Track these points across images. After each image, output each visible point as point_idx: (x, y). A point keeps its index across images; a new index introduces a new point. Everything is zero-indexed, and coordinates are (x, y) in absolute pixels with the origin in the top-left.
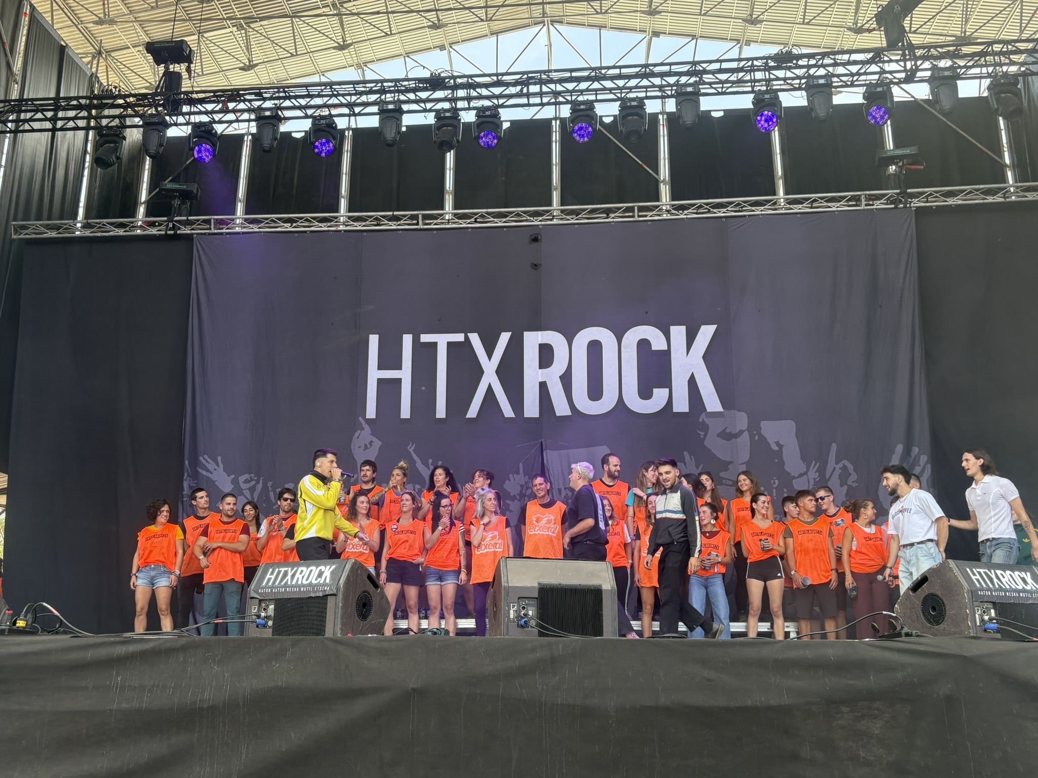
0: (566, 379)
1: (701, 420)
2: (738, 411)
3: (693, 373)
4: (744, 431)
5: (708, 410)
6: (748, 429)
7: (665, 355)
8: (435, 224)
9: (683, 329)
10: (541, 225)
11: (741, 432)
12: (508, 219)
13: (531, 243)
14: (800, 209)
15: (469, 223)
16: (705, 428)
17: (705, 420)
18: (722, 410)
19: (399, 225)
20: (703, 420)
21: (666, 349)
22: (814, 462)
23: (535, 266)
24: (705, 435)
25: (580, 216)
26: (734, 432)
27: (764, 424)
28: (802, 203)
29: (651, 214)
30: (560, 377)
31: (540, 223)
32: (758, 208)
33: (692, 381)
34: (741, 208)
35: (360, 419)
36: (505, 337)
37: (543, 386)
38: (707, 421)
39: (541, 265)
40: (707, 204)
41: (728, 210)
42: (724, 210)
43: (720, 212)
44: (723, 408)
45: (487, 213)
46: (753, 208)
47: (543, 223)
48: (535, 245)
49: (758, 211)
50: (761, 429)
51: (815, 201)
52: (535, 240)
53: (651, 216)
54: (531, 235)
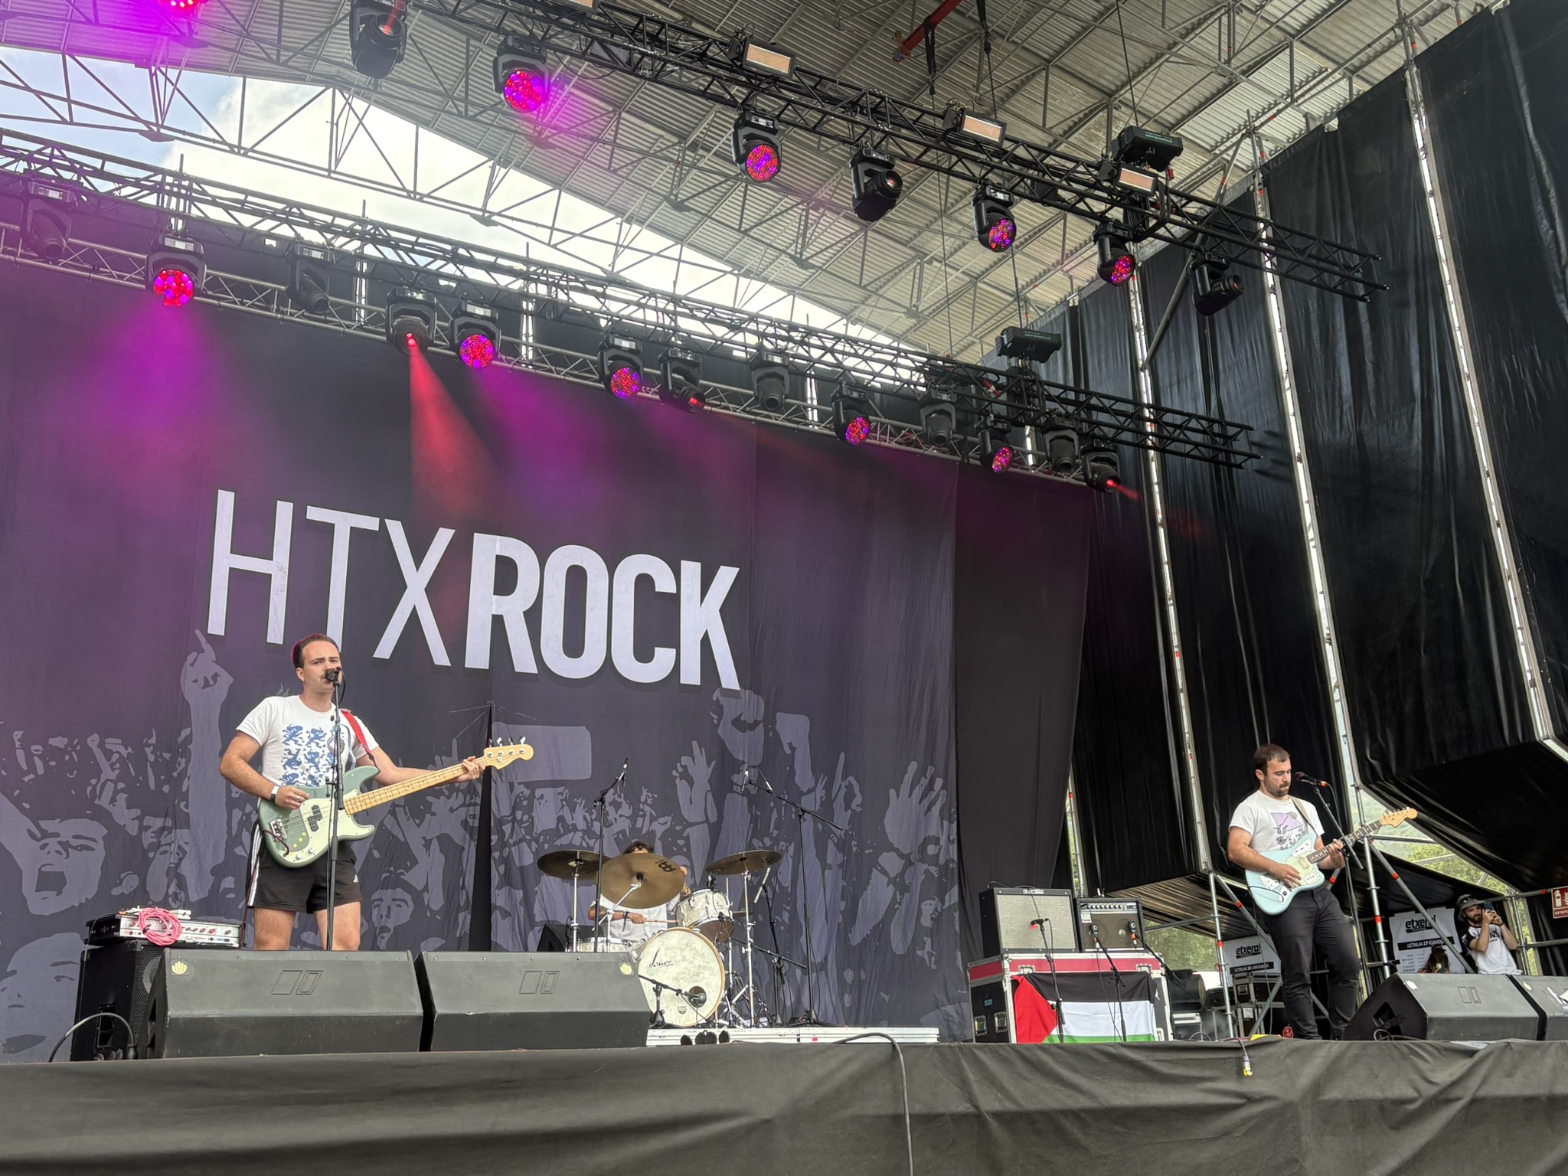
0: (533, 617)
1: (714, 699)
2: (756, 693)
3: (707, 631)
6: (763, 721)
7: (673, 601)
9: (698, 567)
11: (756, 723)
16: (719, 710)
17: (721, 699)
18: (740, 688)
20: (717, 698)
21: (675, 592)
24: (719, 720)
26: (749, 721)
27: (779, 716)
30: (525, 613)
33: (706, 644)
35: (198, 632)
36: (444, 537)
37: (498, 622)
38: (723, 701)
44: (740, 686)
50: (776, 722)
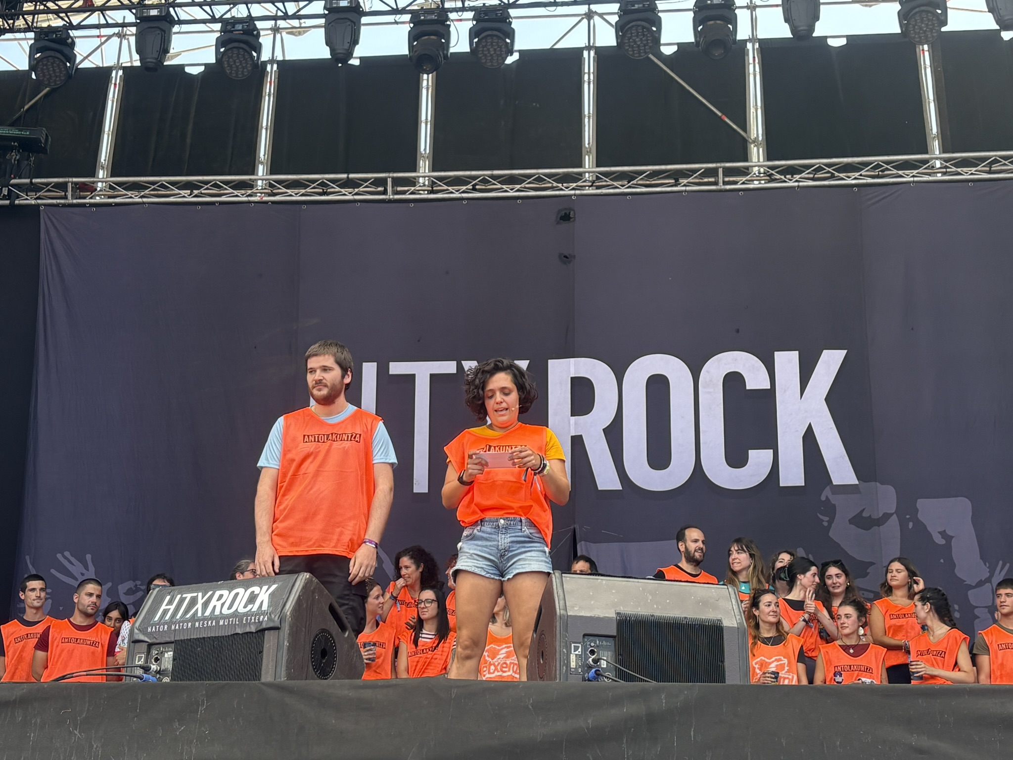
0: (614, 433)
1: (823, 498)
2: (882, 484)
3: (810, 425)
4: (892, 514)
5: (835, 482)
6: (896, 512)
7: (768, 397)
8: (412, 193)
9: (794, 355)
10: (575, 195)
11: (887, 516)
12: (523, 185)
13: (558, 223)
14: (972, 174)
15: (464, 192)
16: (830, 510)
17: (831, 497)
18: (857, 482)
19: (357, 194)
20: (827, 497)
21: (769, 387)
22: (1001, 562)
23: (566, 258)
24: (830, 522)
25: (634, 182)
26: (875, 516)
27: (921, 503)
28: (976, 165)
29: (744, 179)
30: (604, 430)
31: (573, 192)
32: (907, 172)
33: (809, 438)
34: (881, 171)
37: (577, 443)
38: (834, 499)
39: (574, 257)
40: (829, 165)
41: (861, 175)
42: (857, 175)
43: (849, 177)
44: (858, 479)
45: (492, 177)
46: (900, 172)
47: (578, 192)
48: (565, 225)
49: (908, 176)
50: (917, 510)
51: (996, 161)
52: (566, 217)
53: (743, 183)
54: (559, 211)
